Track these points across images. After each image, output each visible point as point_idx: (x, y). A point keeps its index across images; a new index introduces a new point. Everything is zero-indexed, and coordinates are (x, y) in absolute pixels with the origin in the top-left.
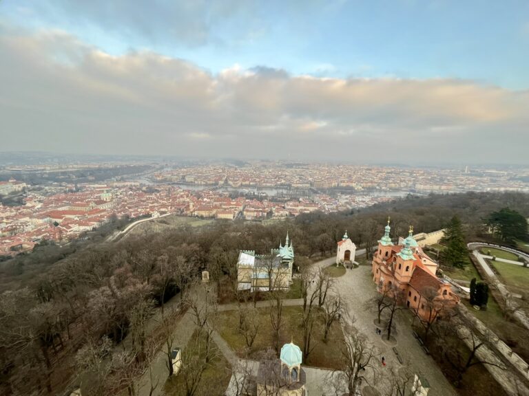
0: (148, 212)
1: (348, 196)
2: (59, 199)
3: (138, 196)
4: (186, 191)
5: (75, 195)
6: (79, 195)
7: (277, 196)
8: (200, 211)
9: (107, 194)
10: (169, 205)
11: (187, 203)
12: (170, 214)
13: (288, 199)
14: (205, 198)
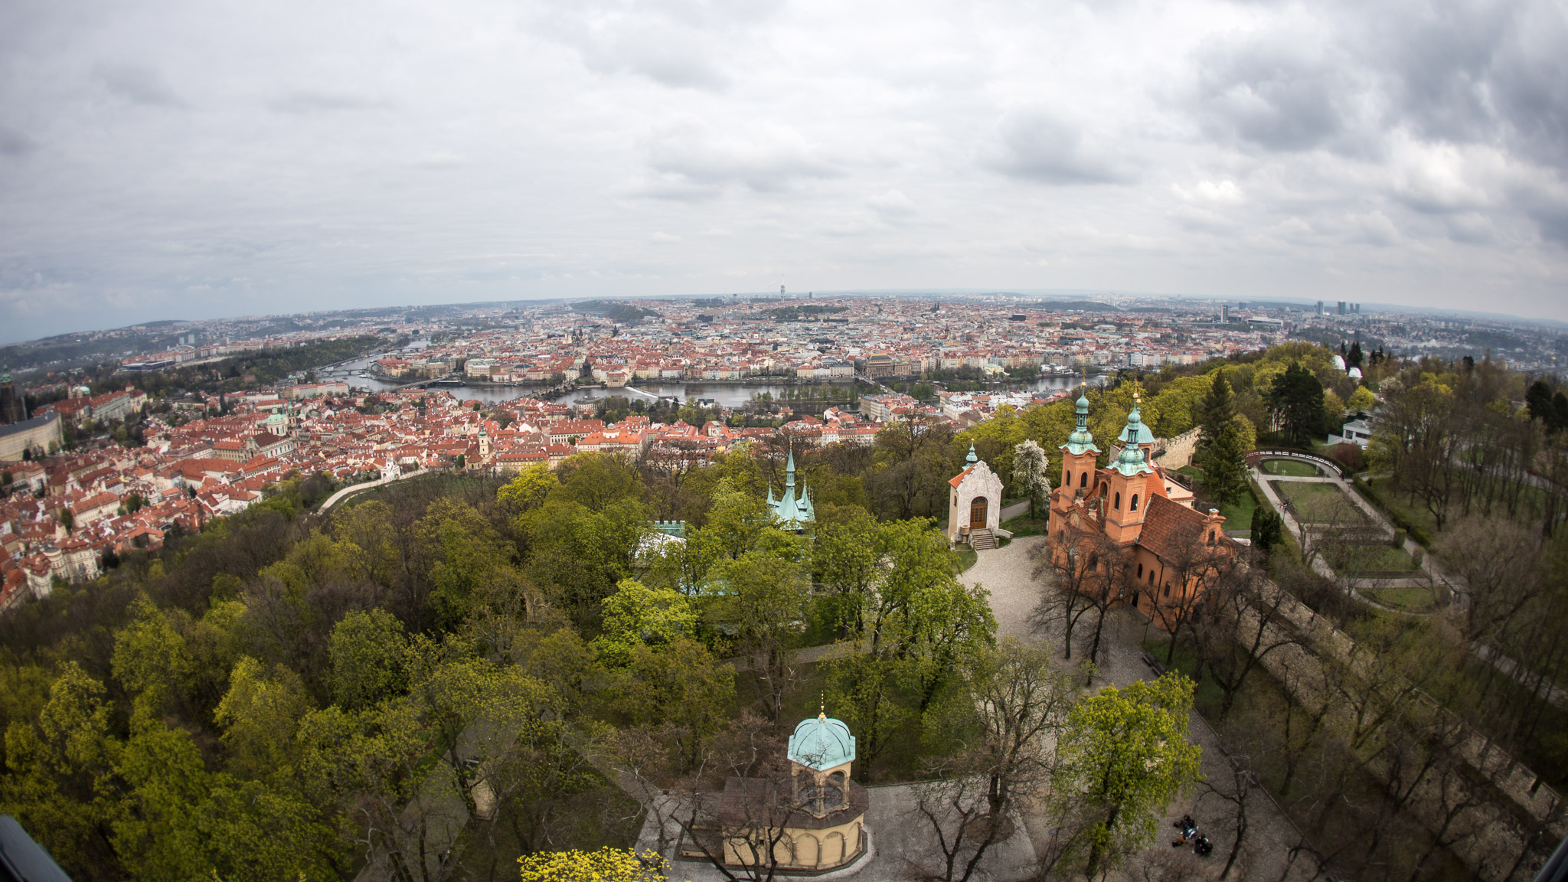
0: (372, 465)
1: (968, 396)
2: (194, 431)
3: (347, 423)
4: (467, 404)
5: (220, 423)
6: (227, 423)
7: (753, 406)
8: (510, 461)
9: (279, 416)
10: (424, 447)
11: (471, 440)
12: (426, 470)
13: (787, 415)
14: (523, 422)
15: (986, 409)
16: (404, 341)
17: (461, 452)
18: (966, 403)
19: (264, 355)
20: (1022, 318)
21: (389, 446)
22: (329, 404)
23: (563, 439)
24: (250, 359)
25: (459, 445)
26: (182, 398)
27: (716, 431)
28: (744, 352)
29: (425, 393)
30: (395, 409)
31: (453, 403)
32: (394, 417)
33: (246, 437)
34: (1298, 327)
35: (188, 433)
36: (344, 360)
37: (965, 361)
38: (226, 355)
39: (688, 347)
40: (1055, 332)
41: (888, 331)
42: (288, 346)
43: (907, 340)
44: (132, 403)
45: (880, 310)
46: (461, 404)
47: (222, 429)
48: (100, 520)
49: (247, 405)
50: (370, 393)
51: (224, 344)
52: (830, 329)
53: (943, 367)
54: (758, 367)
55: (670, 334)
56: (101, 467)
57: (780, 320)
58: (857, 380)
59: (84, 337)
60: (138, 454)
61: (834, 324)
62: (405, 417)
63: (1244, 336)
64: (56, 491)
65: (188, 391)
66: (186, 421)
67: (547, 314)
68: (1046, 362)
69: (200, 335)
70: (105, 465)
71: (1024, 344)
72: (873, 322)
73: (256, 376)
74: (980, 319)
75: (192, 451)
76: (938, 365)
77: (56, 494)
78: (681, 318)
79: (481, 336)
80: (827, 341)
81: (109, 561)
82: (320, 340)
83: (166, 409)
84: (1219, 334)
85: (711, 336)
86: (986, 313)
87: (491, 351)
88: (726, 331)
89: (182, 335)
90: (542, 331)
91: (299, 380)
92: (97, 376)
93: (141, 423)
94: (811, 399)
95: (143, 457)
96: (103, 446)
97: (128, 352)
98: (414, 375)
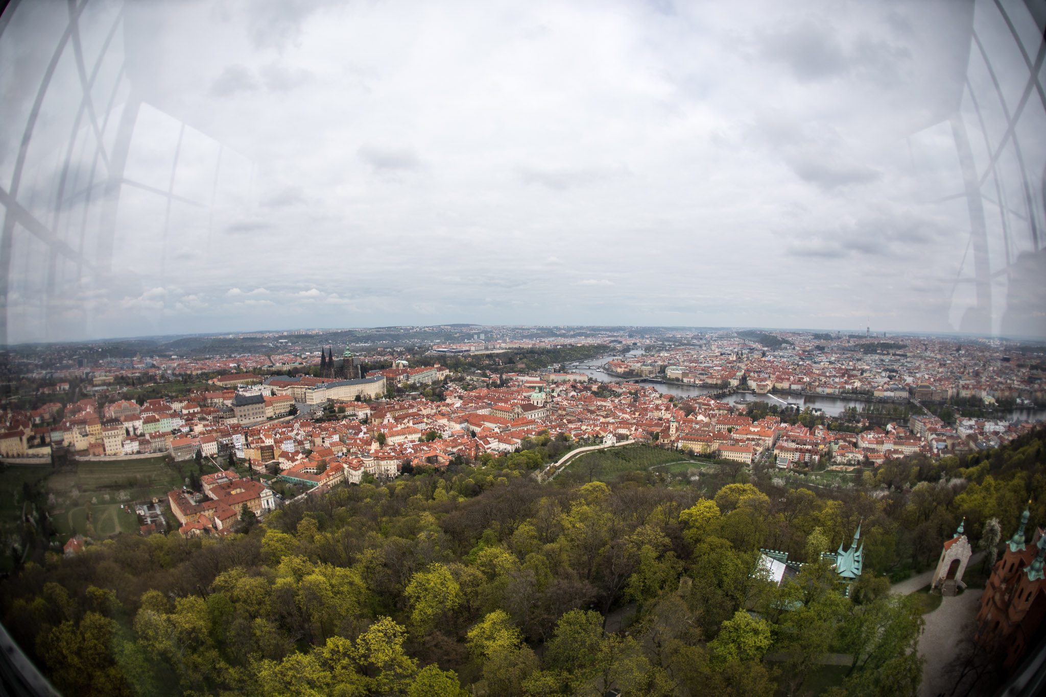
0: (598, 433)
1: (973, 422)
2: (480, 396)
3: (584, 402)
4: (665, 397)
5: (498, 393)
6: (503, 393)
7: (845, 416)
8: (688, 440)
9: (540, 394)
10: (634, 424)
11: (665, 422)
12: (633, 441)
13: (864, 425)
14: (700, 413)
15: (982, 433)
16: (627, 349)
17: (657, 430)
18: (971, 427)
19: (532, 351)
20: (1008, 360)
21: (611, 420)
22: (574, 387)
23: (724, 428)
24: (522, 354)
25: (657, 425)
26: (474, 373)
27: (820, 433)
28: (843, 376)
29: (638, 386)
30: (618, 395)
31: (656, 395)
32: (617, 401)
33: (515, 404)
35: (475, 396)
36: (586, 359)
37: (973, 393)
38: (506, 346)
39: (809, 369)
40: (1026, 372)
41: (930, 367)
42: (549, 347)
43: (941, 374)
44: (437, 374)
45: (926, 349)
46: (661, 396)
47: (499, 396)
48: (405, 443)
49: (518, 382)
50: (602, 383)
51: (505, 339)
52: (896, 361)
53: (961, 396)
54: (850, 387)
55: (798, 358)
56: (411, 411)
57: (866, 353)
58: (909, 402)
59: (406, 329)
60: (439, 406)
61: (899, 358)
62: (623, 402)
65: (477, 370)
66: (475, 388)
67: (721, 338)
69: (489, 334)
70: (414, 410)
71: (1008, 381)
72: (922, 359)
73: (526, 364)
74: (984, 360)
75: (477, 409)
76: (958, 395)
77: (376, 423)
78: (806, 347)
79: (678, 350)
80: (894, 371)
81: (406, 469)
82: (570, 344)
83: (462, 379)
85: (823, 361)
86: (988, 354)
87: (683, 362)
88: (833, 359)
89: (476, 333)
90: (717, 350)
91: (555, 369)
92: (414, 354)
93: (443, 387)
94: (880, 414)
95: (442, 408)
96: (414, 398)
97: (437, 341)
98: (632, 373)
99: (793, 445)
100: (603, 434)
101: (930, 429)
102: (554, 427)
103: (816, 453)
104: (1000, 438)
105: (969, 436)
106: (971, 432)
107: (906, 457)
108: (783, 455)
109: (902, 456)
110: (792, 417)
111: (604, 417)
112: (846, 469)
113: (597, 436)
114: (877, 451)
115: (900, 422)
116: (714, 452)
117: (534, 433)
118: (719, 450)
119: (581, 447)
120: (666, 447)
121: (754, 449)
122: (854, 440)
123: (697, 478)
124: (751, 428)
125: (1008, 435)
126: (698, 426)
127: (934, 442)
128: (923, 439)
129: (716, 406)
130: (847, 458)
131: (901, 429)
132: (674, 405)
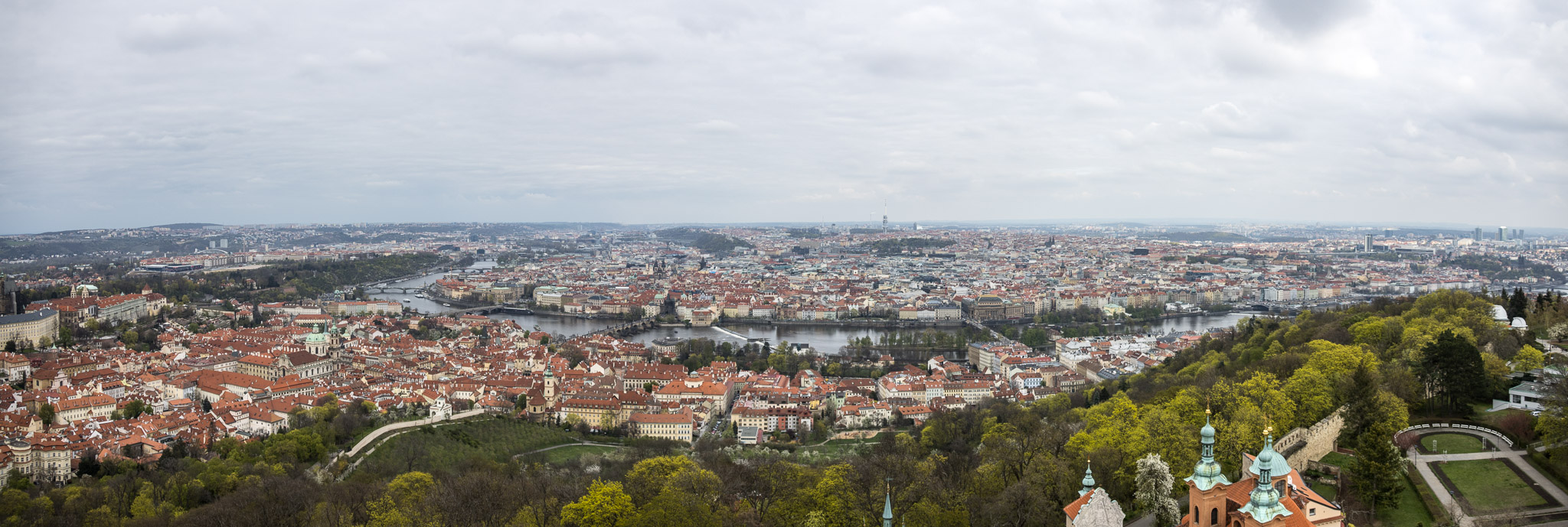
0: (421, 398)
1: (1087, 342)
2: (219, 340)
3: (397, 347)
4: (534, 336)
5: (249, 335)
6: (258, 335)
7: (850, 353)
8: (577, 407)
9: (320, 336)
10: (483, 382)
11: (536, 378)
12: (482, 411)
13: (887, 363)
14: (595, 362)
15: (1107, 357)
16: (468, 260)
17: (523, 391)
18: (1084, 350)
19: (308, 266)
20: (1145, 252)
21: (442, 377)
22: (379, 324)
23: (638, 385)
24: (291, 270)
25: (522, 383)
26: (209, 304)
27: (809, 382)
28: (842, 291)
29: (488, 320)
30: (452, 335)
31: (518, 333)
32: (451, 345)
33: (279, 354)
34: (1453, 255)
35: (211, 342)
36: (399, 277)
37: (1082, 302)
38: (264, 263)
39: (782, 284)
40: (1181, 267)
41: (999, 269)
42: (336, 258)
43: (1020, 278)
44: (147, 305)
45: (990, 245)
46: (527, 335)
47: (252, 340)
48: (87, 421)
49: (285, 317)
50: (426, 315)
51: (262, 251)
52: (936, 265)
53: (1059, 308)
54: (856, 307)
55: (762, 268)
56: (100, 367)
57: (882, 254)
58: (964, 323)
59: (95, 235)
60: (149, 359)
61: (940, 259)
62: (463, 346)
63: (1391, 265)
64: (39, 386)
65: (215, 298)
66: (211, 328)
67: (628, 240)
68: (1170, 301)
69: (235, 240)
70: (107, 366)
71: (1147, 281)
72: (982, 259)
73: (298, 287)
74: (1099, 254)
75: (213, 362)
76: (1053, 306)
77: (39, 388)
78: (776, 249)
79: (554, 260)
80: (932, 279)
81: (87, 466)
82: (373, 254)
83: (188, 314)
84: (1363, 265)
85: (807, 271)
86: (1105, 247)
87: (564, 279)
88: (824, 266)
89: (213, 239)
90: (621, 259)
91: (346, 295)
92: (108, 275)
93: (157, 326)
94: (914, 345)
95: (154, 361)
96: (106, 346)
97: (147, 253)
98: (477, 299)
99: (764, 405)
100: (429, 400)
101: (1007, 361)
102: (346, 392)
103: (806, 414)
104: (1143, 360)
105: (1083, 364)
106: (1087, 357)
107: (970, 407)
108: (748, 422)
109: (962, 406)
110: (758, 361)
111: (430, 372)
112: (864, 435)
113: (420, 405)
114: (916, 402)
115: (951, 356)
116: (624, 425)
117: (310, 402)
118: (633, 422)
119: (391, 423)
120: (540, 421)
121: (695, 416)
122: (872, 389)
123: (597, 469)
124: (686, 383)
125: (1158, 355)
126: (592, 384)
127: (1018, 380)
128: (997, 377)
129: (622, 350)
130: (863, 418)
131: (955, 365)
132: (549, 350)
